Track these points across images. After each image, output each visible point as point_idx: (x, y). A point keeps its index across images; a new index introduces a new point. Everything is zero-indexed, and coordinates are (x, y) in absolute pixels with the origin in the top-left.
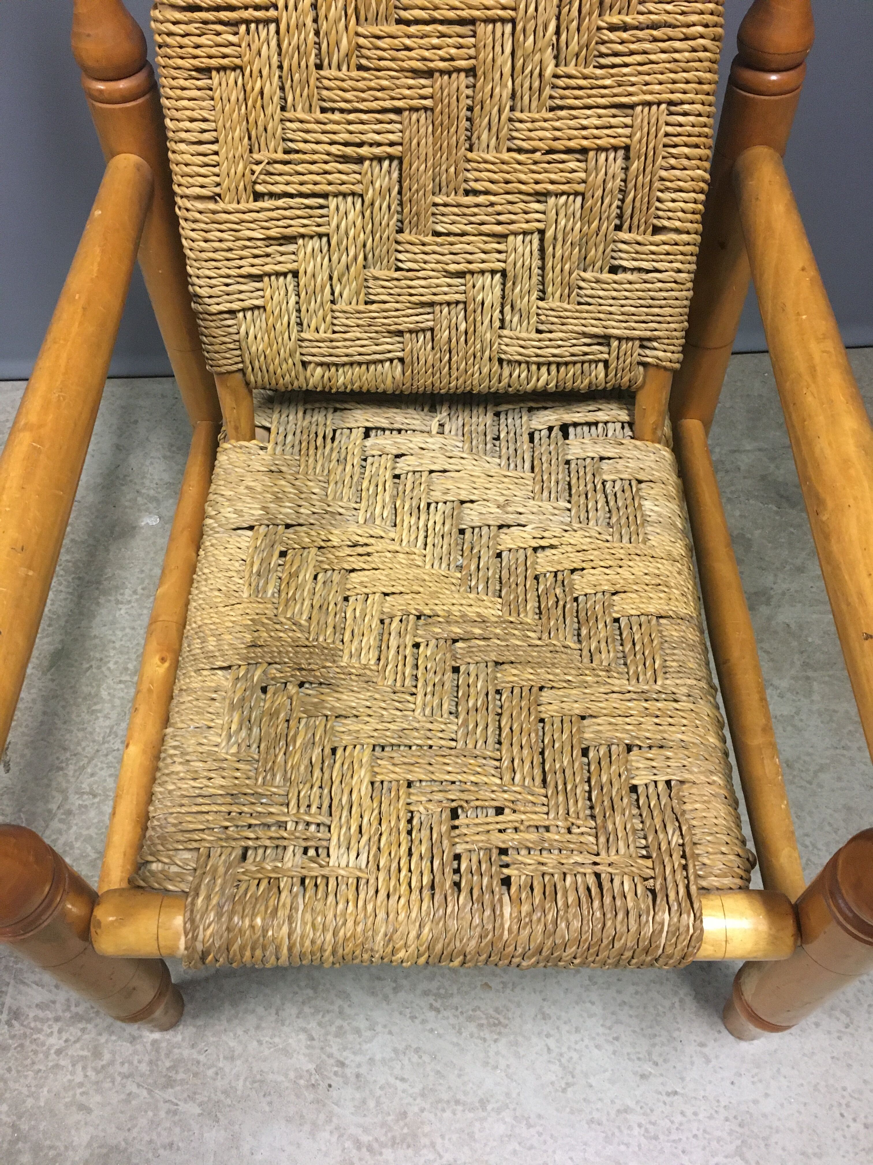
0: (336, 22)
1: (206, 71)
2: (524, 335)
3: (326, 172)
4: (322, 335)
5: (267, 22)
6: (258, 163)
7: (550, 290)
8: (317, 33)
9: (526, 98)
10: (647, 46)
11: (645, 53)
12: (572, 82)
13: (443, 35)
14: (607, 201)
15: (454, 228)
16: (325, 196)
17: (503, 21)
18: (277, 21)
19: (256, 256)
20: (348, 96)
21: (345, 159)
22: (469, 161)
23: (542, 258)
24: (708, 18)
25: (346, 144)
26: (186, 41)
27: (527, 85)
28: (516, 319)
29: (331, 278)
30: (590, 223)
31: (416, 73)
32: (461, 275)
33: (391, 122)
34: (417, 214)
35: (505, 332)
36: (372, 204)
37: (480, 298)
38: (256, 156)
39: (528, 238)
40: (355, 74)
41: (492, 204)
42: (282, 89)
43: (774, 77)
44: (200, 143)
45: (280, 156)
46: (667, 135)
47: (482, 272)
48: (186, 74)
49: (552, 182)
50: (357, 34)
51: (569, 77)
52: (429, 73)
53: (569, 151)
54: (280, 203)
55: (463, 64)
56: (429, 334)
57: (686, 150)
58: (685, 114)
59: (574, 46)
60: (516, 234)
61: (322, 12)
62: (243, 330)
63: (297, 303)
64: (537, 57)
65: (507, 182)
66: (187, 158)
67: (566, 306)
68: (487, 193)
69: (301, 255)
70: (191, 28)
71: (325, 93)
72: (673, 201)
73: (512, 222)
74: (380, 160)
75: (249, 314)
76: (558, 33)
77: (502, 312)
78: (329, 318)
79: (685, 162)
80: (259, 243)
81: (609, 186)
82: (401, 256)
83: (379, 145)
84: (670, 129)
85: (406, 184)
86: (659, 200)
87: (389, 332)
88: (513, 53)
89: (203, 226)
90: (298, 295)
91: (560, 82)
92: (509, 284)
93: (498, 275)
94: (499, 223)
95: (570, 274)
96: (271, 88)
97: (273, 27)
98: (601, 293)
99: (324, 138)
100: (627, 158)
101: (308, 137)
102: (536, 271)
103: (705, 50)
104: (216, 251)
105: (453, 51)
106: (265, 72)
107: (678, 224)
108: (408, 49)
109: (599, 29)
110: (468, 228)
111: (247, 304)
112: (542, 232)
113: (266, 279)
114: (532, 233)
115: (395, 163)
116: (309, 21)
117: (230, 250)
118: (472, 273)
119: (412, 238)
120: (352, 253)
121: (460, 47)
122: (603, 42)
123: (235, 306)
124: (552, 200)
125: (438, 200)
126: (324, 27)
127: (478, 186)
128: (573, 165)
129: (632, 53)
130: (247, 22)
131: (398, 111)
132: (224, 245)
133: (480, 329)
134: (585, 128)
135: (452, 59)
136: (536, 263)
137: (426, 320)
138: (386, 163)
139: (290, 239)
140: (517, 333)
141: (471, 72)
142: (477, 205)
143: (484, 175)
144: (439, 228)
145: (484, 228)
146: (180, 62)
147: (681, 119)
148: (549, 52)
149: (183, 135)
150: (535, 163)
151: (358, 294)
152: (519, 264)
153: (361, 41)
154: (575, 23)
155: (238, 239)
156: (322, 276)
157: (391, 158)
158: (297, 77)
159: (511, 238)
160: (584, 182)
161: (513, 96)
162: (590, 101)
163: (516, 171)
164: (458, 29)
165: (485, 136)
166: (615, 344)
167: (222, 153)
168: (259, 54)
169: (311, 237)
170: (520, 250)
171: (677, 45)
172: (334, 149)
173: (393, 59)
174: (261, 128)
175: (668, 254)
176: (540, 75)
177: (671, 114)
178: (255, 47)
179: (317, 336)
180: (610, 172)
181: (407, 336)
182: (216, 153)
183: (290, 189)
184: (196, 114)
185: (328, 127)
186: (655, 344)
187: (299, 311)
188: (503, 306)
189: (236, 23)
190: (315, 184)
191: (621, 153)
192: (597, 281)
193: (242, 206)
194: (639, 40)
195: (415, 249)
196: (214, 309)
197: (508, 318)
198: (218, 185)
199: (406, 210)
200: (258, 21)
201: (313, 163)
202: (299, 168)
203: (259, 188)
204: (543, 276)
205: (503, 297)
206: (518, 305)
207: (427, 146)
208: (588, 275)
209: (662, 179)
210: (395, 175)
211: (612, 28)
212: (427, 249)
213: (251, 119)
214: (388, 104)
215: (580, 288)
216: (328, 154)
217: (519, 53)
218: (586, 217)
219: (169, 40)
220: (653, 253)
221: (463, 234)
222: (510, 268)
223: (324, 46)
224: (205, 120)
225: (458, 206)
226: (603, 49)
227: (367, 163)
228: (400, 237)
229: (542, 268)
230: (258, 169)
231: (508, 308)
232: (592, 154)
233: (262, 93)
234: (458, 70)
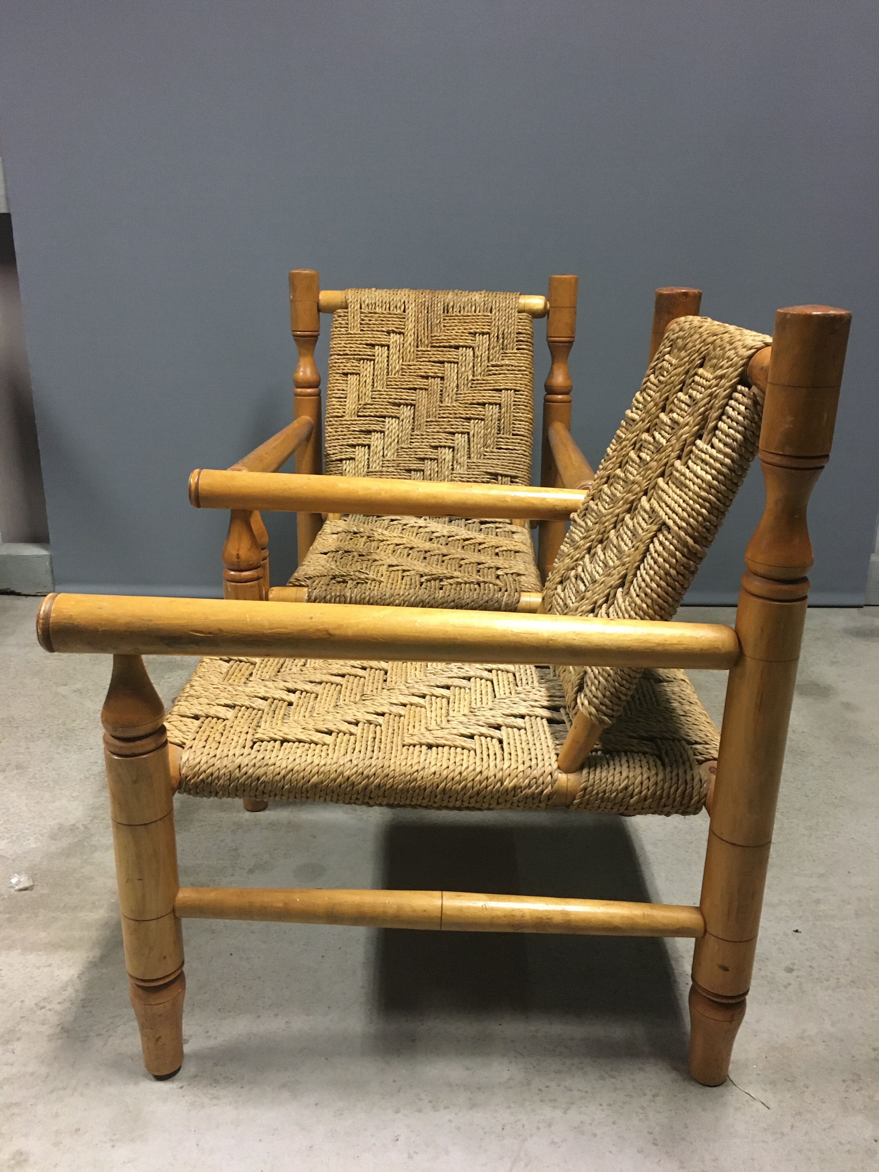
0: (395, 361)
1: (346, 374)
2: (462, 472)
3: (387, 409)
4: (377, 469)
5: (371, 360)
6: (360, 405)
7: (472, 455)
8: (388, 365)
9: (462, 387)
10: (506, 372)
11: (505, 374)
12: (479, 382)
13: (432, 366)
14: (493, 422)
15: (435, 430)
16: (384, 417)
17: (454, 363)
18: (374, 360)
19: (355, 438)
20: (397, 383)
21: (394, 404)
22: (441, 407)
23: (469, 445)
24: (527, 365)
25: (395, 399)
26: (341, 364)
27: (462, 383)
28: (458, 467)
29: (383, 448)
30: (487, 430)
31: (423, 377)
32: (436, 447)
33: (413, 393)
34: (420, 425)
35: (454, 472)
36: (403, 420)
37: (443, 457)
38: (360, 402)
39: (463, 436)
40: (401, 377)
41: (449, 421)
42: (373, 382)
43: (560, 397)
44: (340, 398)
45: (369, 402)
46: (515, 401)
47: (445, 447)
48: (338, 375)
49: (473, 414)
50: (402, 365)
51: (478, 380)
52: (427, 377)
53: (478, 404)
54: (367, 418)
55: (440, 375)
56: (422, 473)
57: (523, 407)
58: (522, 395)
59: (479, 371)
60: (458, 433)
61: (390, 358)
62: (344, 468)
63: (368, 459)
64: (466, 374)
65: (456, 414)
66: (334, 403)
67: (479, 461)
68: (448, 417)
69: (372, 439)
70: (344, 361)
71: (389, 383)
72: (520, 424)
73: (457, 428)
74: (407, 405)
75: (348, 462)
76: (474, 367)
77: (452, 465)
78: (381, 463)
79: (523, 411)
80: (357, 433)
81: (494, 417)
82: (412, 441)
83: (407, 400)
84: (516, 399)
85: (416, 414)
86: (513, 424)
87: (405, 470)
88: (457, 373)
89: (336, 426)
90: (369, 455)
91: (475, 382)
92: (456, 452)
93: (451, 450)
94: (452, 428)
95: (480, 448)
96: (369, 381)
97: (372, 362)
98: (494, 457)
99: (387, 397)
100: (500, 409)
101: (382, 396)
102: (466, 450)
103: (527, 375)
104: (339, 435)
105: (437, 371)
106: (368, 375)
107: (522, 433)
108: (420, 369)
109: (488, 366)
110: (440, 430)
111: (348, 456)
112: (468, 434)
113: (357, 447)
114: (465, 433)
115: (413, 407)
116: (386, 361)
117: (345, 435)
118: (441, 447)
119: (418, 433)
120: (393, 438)
121: (439, 370)
122: (490, 371)
123: (343, 457)
124: (472, 421)
125: (428, 420)
126: (391, 362)
127: (444, 416)
128: (480, 409)
129: (500, 374)
130: (364, 359)
131: (415, 389)
132: (342, 433)
133: (443, 470)
134: (484, 396)
135: (436, 373)
136: (467, 446)
137: (420, 466)
138: (409, 407)
139: (369, 432)
140: (459, 472)
141: (442, 378)
142: (443, 421)
143: (447, 412)
144: (428, 430)
145: (446, 430)
146: (338, 371)
147: (520, 396)
148: (470, 372)
149: (334, 395)
150: (466, 407)
151: (394, 454)
152: (460, 444)
153: (404, 367)
154: (479, 364)
155: (349, 431)
156: (380, 448)
157: (411, 405)
158: (379, 377)
159: (456, 435)
160: (484, 415)
161: (457, 386)
162: (486, 388)
163: (459, 410)
164: (439, 365)
165: (447, 399)
166: (500, 478)
167: (347, 402)
168: (366, 369)
169: (378, 432)
170: (460, 439)
171: (516, 372)
172: (390, 400)
173: (415, 372)
174: (363, 393)
175: (519, 443)
176: (467, 379)
177: (516, 394)
178: (365, 368)
179: (376, 470)
180: (494, 412)
181: (413, 472)
182: (345, 402)
183: (372, 414)
184: (340, 388)
185: (389, 393)
186: (517, 480)
187: (368, 462)
188: (453, 462)
189: (360, 359)
190: (382, 412)
191: (498, 406)
192: (492, 452)
193: (353, 418)
194: (502, 370)
195: (418, 437)
196: (334, 459)
197: (455, 466)
198: (344, 412)
199: (416, 423)
200: (367, 360)
201: (382, 405)
202: (377, 407)
203: (359, 414)
204: (469, 451)
205: (453, 459)
206: (459, 461)
207: (425, 401)
208: (488, 450)
209: (514, 416)
210: (412, 411)
211: (493, 366)
212: (423, 437)
213: (360, 390)
214: (412, 386)
215: (485, 455)
216: (389, 402)
217: (459, 372)
218: (486, 428)
219: (335, 365)
220: (513, 442)
221: (438, 432)
222: (455, 445)
223: (390, 368)
224: (343, 390)
225: (437, 421)
226: (490, 373)
227: (402, 406)
228: (413, 433)
229: (469, 448)
230: (360, 407)
231: (455, 462)
232: (487, 405)
233: (365, 382)
234: (438, 377)
